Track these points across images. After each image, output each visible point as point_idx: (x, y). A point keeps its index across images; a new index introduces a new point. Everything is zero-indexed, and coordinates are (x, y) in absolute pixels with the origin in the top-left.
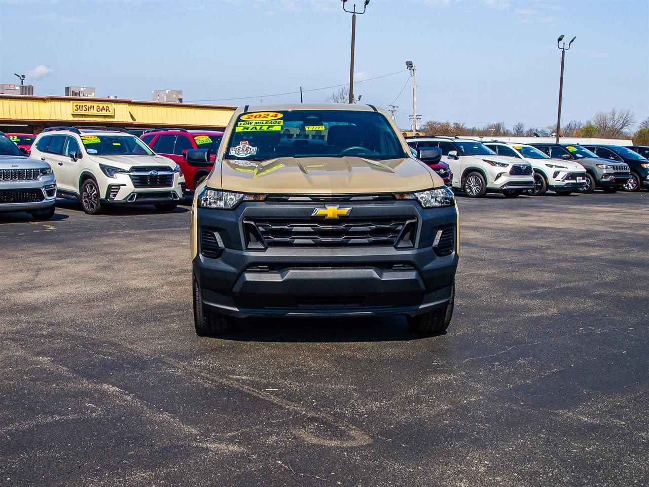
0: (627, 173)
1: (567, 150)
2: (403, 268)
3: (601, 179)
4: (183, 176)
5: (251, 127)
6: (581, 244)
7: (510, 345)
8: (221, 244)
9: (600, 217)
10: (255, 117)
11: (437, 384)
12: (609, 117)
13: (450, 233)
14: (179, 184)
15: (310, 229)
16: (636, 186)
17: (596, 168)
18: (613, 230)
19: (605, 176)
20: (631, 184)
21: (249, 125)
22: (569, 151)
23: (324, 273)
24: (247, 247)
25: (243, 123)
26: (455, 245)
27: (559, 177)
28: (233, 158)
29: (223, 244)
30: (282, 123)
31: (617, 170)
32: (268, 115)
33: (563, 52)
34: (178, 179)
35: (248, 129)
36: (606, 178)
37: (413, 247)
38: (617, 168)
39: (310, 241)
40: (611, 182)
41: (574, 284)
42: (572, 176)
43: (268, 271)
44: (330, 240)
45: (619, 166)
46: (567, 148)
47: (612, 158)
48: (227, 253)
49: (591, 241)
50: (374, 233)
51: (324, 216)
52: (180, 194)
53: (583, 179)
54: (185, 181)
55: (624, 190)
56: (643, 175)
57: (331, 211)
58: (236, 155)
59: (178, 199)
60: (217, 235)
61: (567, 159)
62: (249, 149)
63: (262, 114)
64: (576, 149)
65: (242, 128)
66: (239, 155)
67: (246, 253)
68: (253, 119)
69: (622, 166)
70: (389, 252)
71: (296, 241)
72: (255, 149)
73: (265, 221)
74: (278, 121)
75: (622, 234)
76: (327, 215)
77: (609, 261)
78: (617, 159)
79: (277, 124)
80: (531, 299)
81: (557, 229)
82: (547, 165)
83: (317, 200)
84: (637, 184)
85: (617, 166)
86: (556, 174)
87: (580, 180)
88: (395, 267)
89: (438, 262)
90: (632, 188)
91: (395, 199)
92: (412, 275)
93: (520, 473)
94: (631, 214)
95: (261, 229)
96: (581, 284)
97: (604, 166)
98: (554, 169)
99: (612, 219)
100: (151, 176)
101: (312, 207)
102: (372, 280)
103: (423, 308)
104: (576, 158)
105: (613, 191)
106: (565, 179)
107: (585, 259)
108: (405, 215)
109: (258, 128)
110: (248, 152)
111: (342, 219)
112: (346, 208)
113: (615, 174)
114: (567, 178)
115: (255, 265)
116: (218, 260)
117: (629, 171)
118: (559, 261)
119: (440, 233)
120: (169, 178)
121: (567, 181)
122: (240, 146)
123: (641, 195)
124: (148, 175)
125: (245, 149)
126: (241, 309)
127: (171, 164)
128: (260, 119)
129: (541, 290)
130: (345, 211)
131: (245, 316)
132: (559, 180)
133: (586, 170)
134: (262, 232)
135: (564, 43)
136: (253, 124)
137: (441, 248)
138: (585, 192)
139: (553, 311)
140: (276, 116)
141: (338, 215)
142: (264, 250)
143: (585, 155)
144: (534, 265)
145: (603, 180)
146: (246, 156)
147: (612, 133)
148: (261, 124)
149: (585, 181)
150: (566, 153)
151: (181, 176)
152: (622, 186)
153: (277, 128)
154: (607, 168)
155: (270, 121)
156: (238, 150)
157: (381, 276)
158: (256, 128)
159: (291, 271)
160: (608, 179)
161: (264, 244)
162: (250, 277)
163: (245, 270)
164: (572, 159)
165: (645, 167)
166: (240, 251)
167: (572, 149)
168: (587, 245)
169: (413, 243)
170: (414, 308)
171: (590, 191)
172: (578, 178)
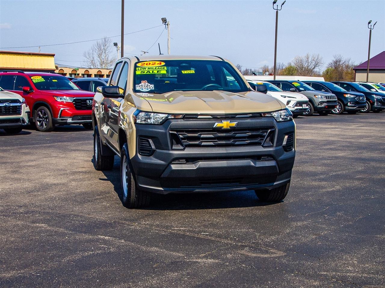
0: (335, 101)
1: (293, 85)
2: (267, 159)
3: (318, 105)
4: (28, 106)
5: (146, 71)
6: (328, 149)
7: (327, 206)
8: (153, 147)
9: (328, 131)
10: (147, 64)
11: (299, 226)
12: (305, 59)
13: (291, 137)
14: (26, 112)
15: (212, 136)
16: (341, 111)
17: (314, 98)
18: (342, 140)
19: (321, 103)
20: (337, 110)
21: (144, 70)
22: (294, 86)
23: (221, 163)
24: (172, 147)
25: (139, 68)
26: (294, 144)
27: (291, 104)
28: (139, 91)
29: (154, 147)
30: (166, 69)
31: (329, 99)
32: (155, 63)
33: (277, 12)
34: (25, 109)
35: (144, 72)
36: (321, 105)
37: (273, 146)
38: (329, 97)
39: (212, 143)
40: (325, 107)
41: (340, 172)
42: (300, 103)
43: (186, 163)
44: (224, 142)
45: (330, 96)
46: (293, 83)
47: (323, 90)
48: (158, 152)
49: (332, 147)
50: (250, 137)
51: (221, 128)
52: (26, 120)
53: (307, 106)
54: (29, 111)
55: (333, 113)
56: (345, 102)
57: (225, 124)
58: (140, 90)
59: (26, 124)
60: (151, 141)
61: (293, 91)
62: (149, 86)
63: (151, 62)
64: (299, 85)
65: (140, 72)
66: (143, 90)
67: (171, 152)
68: (145, 66)
69: (332, 96)
70: (259, 149)
71: (203, 144)
72: (152, 86)
73: (183, 131)
74: (163, 67)
75: (350, 142)
76: (223, 127)
77: (352, 158)
78: (326, 91)
79: (163, 69)
80: (320, 182)
81: (306, 140)
82: (281, 96)
83: (216, 117)
84: (341, 109)
85: (328, 96)
86: (288, 102)
87: (305, 106)
88: (263, 158)
89: (286, 155)
90: (338, 112)
91: (261, 116)
92: (272, 163)
93: (376, 262)
94: (347, 129)
95: (181, 136)
96: (344, 172)
97: (320, 96)
98: (287, 99)
99: (336, 133)
100: (5, 107)
101: (213, 122)
102: (250, 167)
103: (276, 184)
104: (300, 91)
105: (325, 115)
106: (295, 106)
107: (337, 158)
108: (268, 126)
109: (151, 72)
110: (149, 88)
111: (232, 129)
112: (234, 123)
113: (328, 102)
114: (296, 106)
115: (178, 159)
116: (151, 157)
117: (337, 100)
118: (321, 159)
119: (286, 137)
120: (18, 108)
121: (296, 108)
122: (142, 84)
123: (346, 117)
124: (3, 106)
125: (146, 86)
126: (164, 188)
127: (19, 97)
128: (150, 66)
129: (322, 177)
130: (234, 124)
131: (168, 193)
132: (291, 107)
133: (308, 100)
134: (182, 138)
135: (277, 6)
136: (147, 69)
137: (287, 146)
138: (307, 115)
139: (338, 187)
140: (160, 64)
141: (230, 127)
142: (183, 150)
143: (306, 89)
144: (308, 162)
145: (319, 106)
146: (148, 90)
147: (307, 72)
148: (152, 69)
149: (308, 107)
150: (293, 88)
151: (26, 107)
152: (331, 111)
153: (164, 72)
154: (321, 98)
155: (158, 67)
156: (141, 86)
157: (255, 164)
158: (149, 72)
159: (200, 163)
160: (323, 106)
161: (183, 146)
162: (174, 167)
163: (171, 163)
164: (297, 91)
165: (347, 97)
166: (168, 151)
167: (296, 84)
168: (331, 149)
169: (273, 143)
170: (271, 184)
171: (310, 115)
172: (303, 105)
